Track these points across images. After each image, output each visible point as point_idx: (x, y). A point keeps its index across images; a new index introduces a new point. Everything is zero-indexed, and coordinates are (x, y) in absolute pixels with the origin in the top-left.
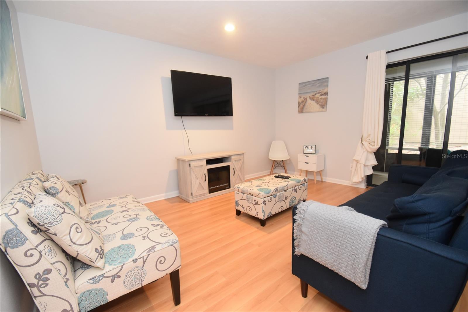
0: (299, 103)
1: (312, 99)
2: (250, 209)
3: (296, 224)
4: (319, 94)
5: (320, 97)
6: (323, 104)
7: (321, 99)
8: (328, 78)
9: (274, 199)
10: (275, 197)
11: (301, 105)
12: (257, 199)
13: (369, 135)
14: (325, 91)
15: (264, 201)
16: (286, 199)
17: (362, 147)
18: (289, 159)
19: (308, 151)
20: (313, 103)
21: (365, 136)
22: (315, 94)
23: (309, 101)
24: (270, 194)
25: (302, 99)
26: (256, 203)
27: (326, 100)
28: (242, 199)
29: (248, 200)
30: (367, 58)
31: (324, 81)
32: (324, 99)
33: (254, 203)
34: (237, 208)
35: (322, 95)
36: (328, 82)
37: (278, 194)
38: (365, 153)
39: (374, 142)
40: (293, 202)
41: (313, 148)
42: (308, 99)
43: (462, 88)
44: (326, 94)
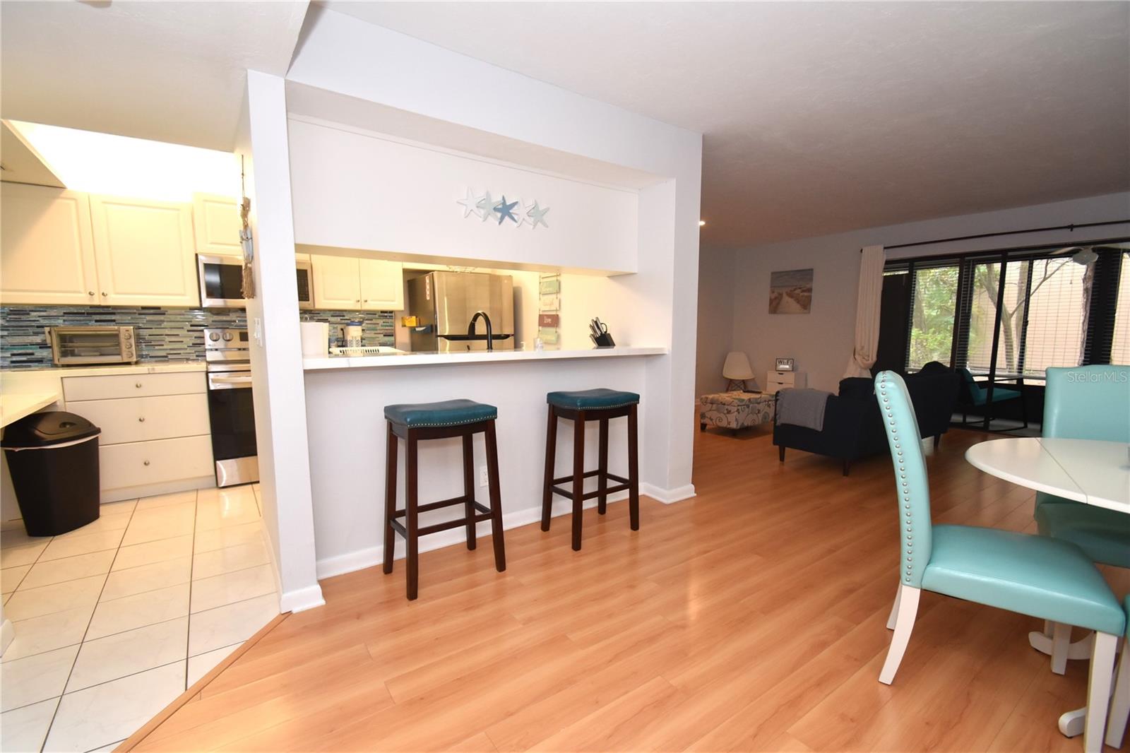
0: (771, 300)
1: (790, 295)
2: (721, 420)
3: (778, 402)
4: (799, 290)
5: (801, 294)
6: (805, 304)
7: (802, 296)
8: (812, 270)
9: (747, 410)
10: (748, 407)
11: (774, 303)
12: (729, 408)
13: (862, 348)
14: (808, 286)
15: (738, 410)
16: (759, 412)
17: (854, 362)
18: (753, 379)
19: (782, 367)
20: (790, 300)
21: (858, 348)
22: (795, 290)
23: (786, 299)
24: (744, 403)
25: (776, 294)
26: (729, 412)
27: (809, 299)
28: (710, 410)
29: (718, 410)
30: (862, 250)
31: (807, 274)
32: (806, 297)
33: (726, 412)
34: (702, 421)
35: (803, 291)
36: (812, 275)
37: (751, 405)
38: (859, 369)
39: (869, 356)
40: (765, 418)
41: (789, 363)
42: (784, 295)
43: (1047, 276)
44: (810, 290)
